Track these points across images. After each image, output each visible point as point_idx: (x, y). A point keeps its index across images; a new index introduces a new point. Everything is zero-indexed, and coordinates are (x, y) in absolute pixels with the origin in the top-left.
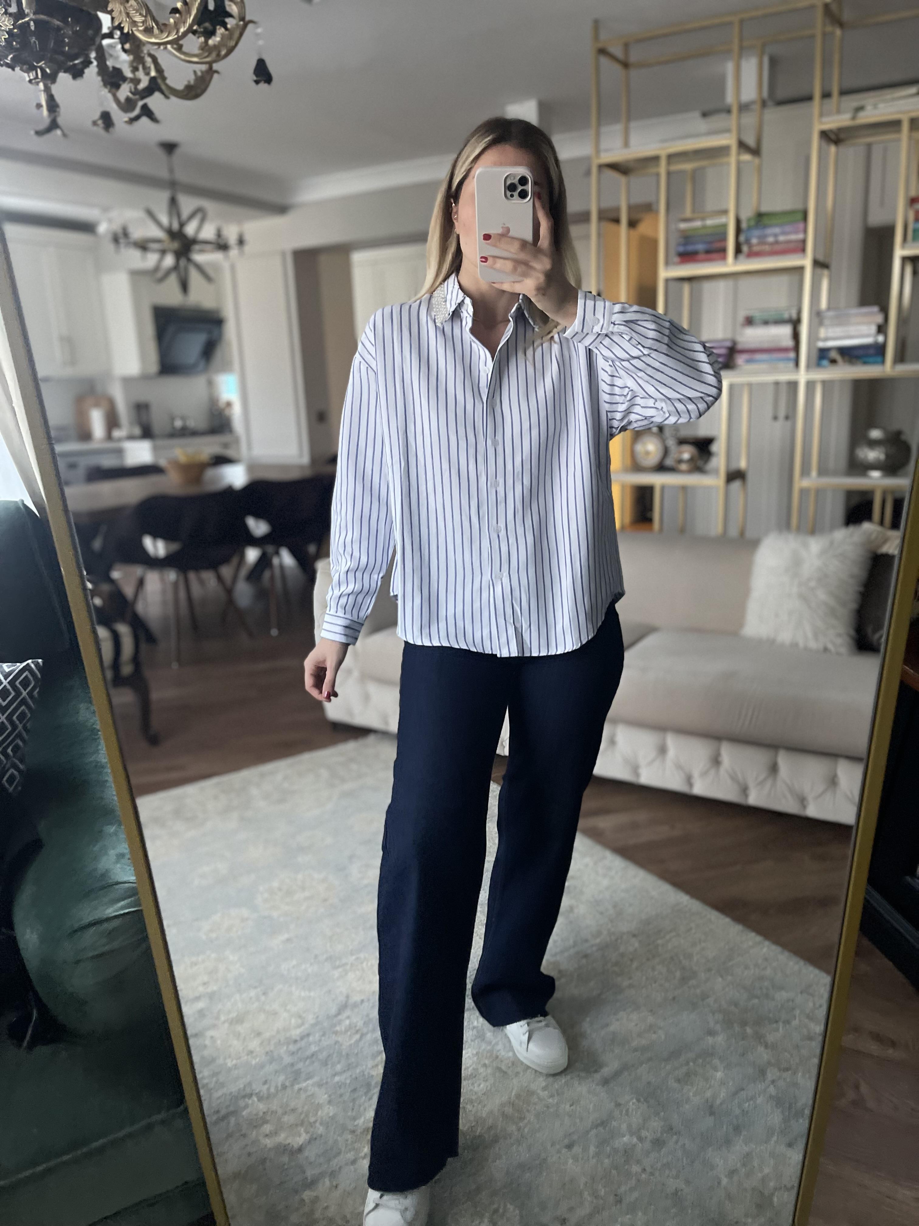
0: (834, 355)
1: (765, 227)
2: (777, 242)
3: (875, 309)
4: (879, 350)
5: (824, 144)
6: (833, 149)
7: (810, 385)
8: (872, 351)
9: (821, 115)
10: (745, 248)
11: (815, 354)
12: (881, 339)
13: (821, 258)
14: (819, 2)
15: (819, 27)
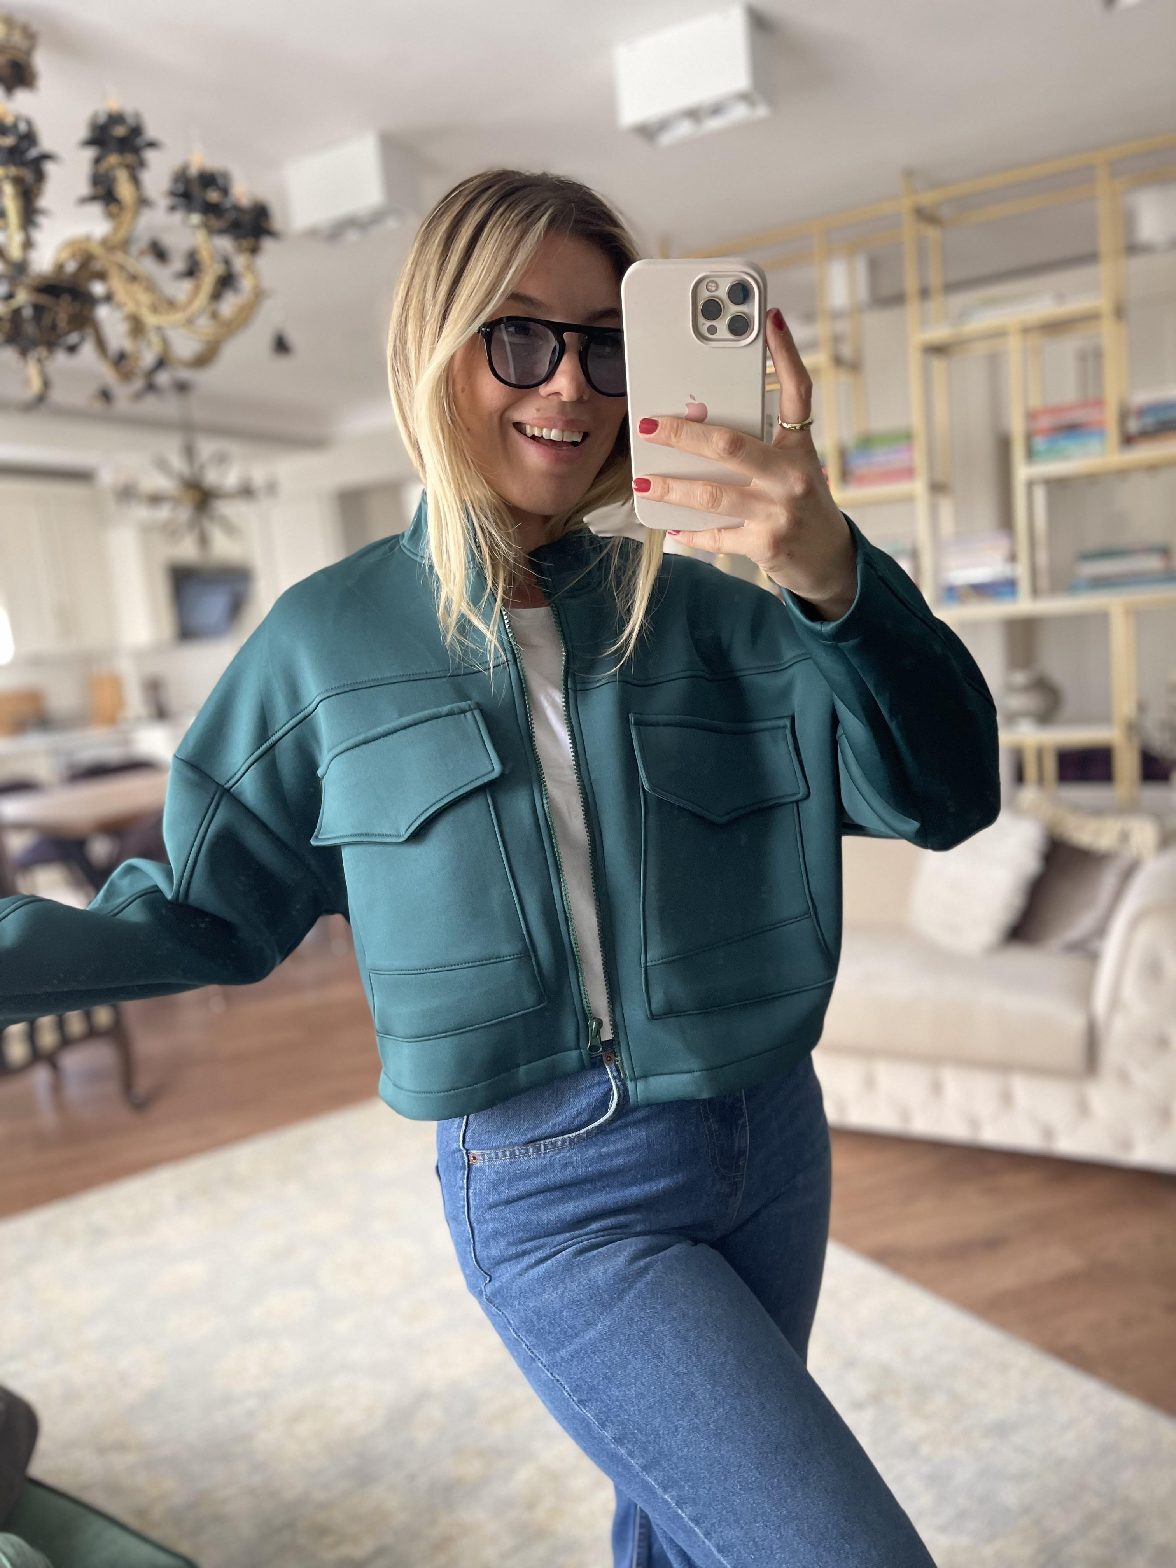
0: (963, 592)
1: (873, 451)
3: (1005, 538)
4: (1012, 584)
5: (927, 356)
6: (940, 362)
8: (1003, 586)
12: (1012, 570)
13: (937, 479)
14: (905, 205)
15: (910, 229)
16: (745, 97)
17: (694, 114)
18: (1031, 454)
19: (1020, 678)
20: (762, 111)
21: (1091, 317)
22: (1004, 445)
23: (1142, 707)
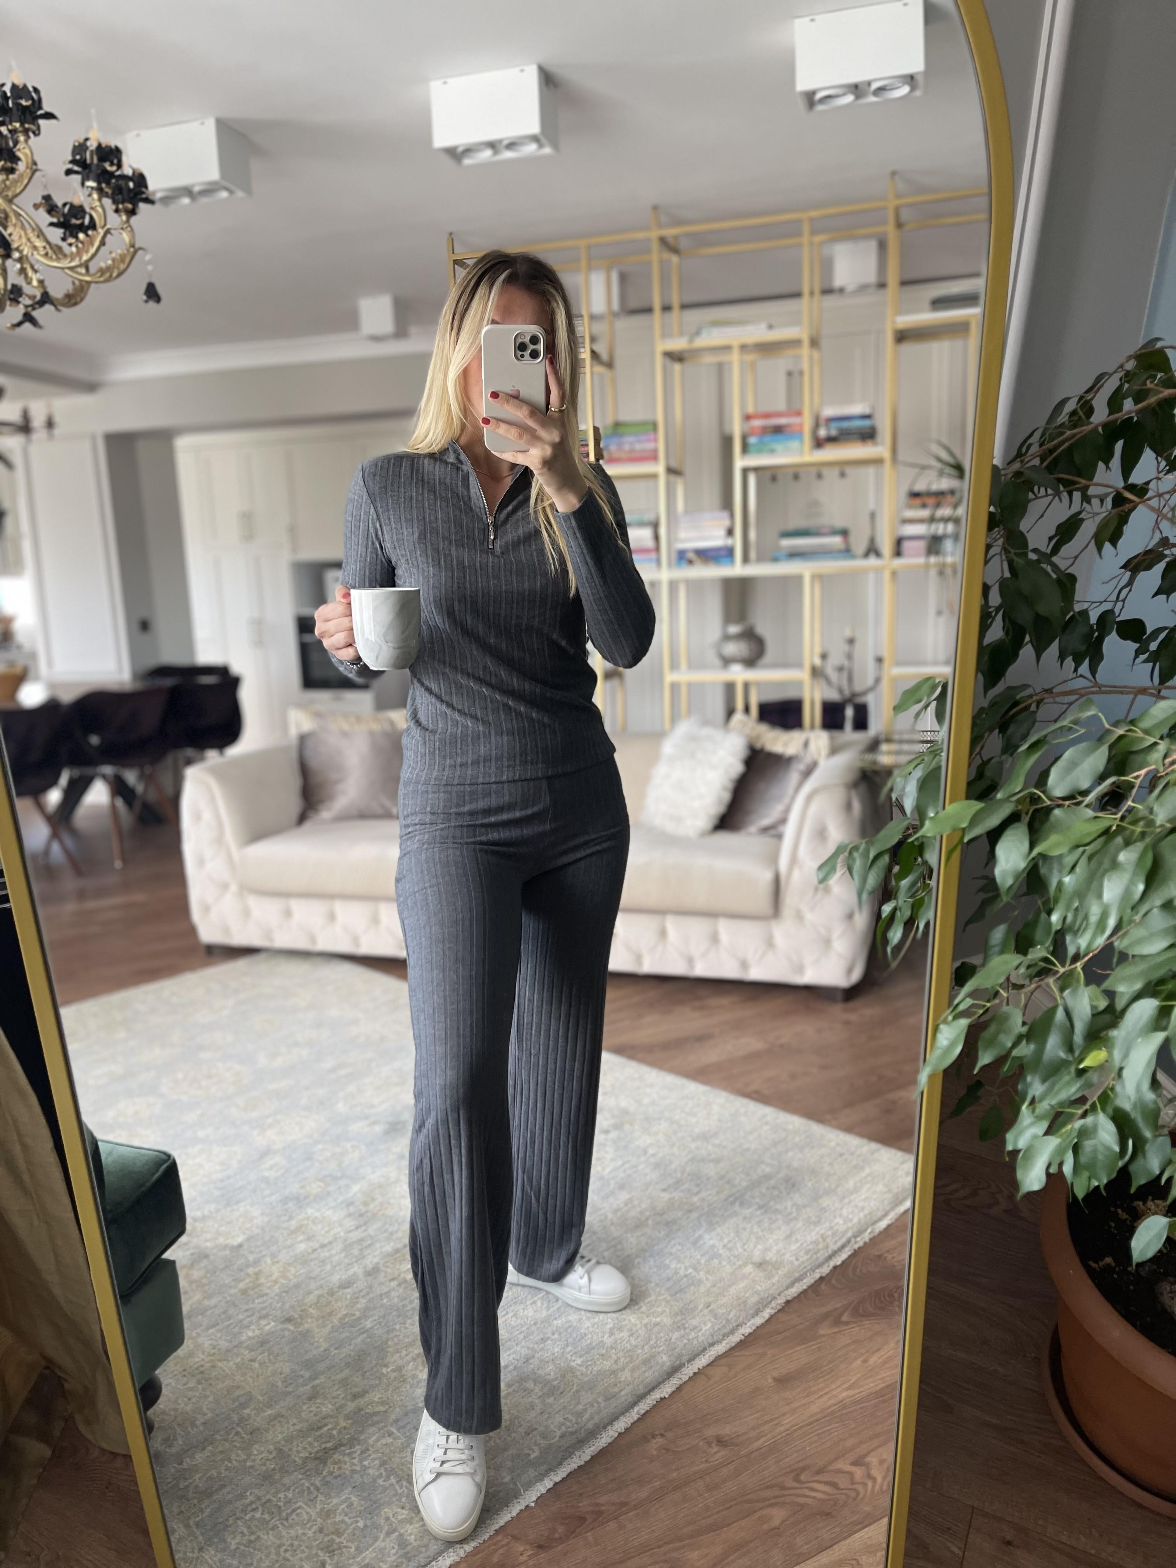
0: (691, 555)
1: (621, 435)
2: (632, 451)
3: (725, 515)
4: (729, 552)
5: (668, 362)
6: (677, 367)
7: (673, 585)
8: (723, 553)
9: (665, 335)
10: (605, 454)
11: (674, 556)
12: (729, 542)
13: (674, 464)
14: (654, 234)
15: (656, 255)
16: (535, 139)
17: (493, 145)
18: (745, 449)
19: (734, 629)
20: (547, 150)
21: (796, 343)
22: (727, 442)
23: (824, 656)
